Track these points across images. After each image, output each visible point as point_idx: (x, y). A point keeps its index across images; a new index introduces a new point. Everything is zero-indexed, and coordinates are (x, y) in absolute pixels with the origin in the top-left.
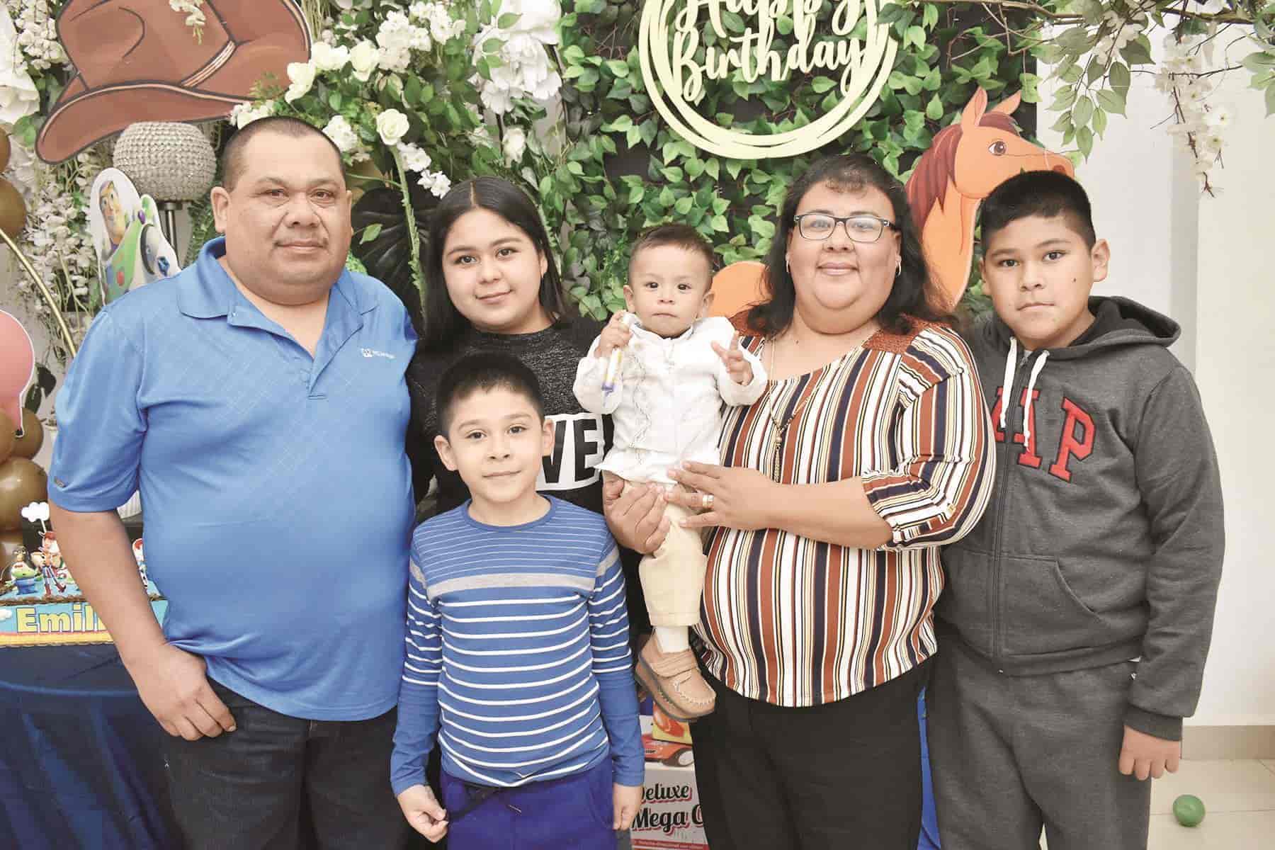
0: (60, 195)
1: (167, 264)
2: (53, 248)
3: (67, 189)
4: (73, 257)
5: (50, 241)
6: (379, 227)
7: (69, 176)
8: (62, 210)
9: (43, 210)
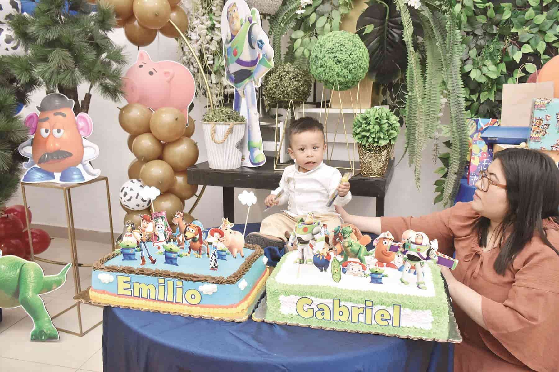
0: (203, 15)
1: (262, 43)
2: (200, 41)
3: (207, 12)
4: (208, 45)
5: (198, 37)
6: (372, 26)
7: (208, 6)
8: (205, 22)
9: (196, 22)
